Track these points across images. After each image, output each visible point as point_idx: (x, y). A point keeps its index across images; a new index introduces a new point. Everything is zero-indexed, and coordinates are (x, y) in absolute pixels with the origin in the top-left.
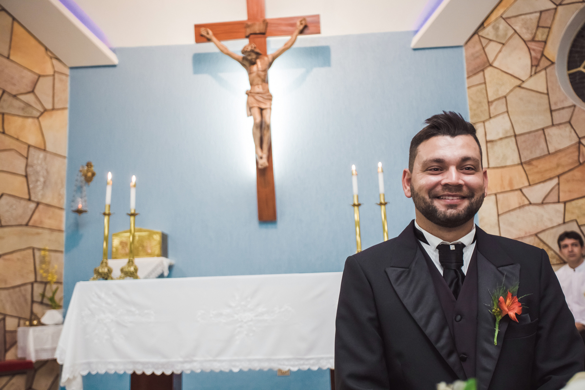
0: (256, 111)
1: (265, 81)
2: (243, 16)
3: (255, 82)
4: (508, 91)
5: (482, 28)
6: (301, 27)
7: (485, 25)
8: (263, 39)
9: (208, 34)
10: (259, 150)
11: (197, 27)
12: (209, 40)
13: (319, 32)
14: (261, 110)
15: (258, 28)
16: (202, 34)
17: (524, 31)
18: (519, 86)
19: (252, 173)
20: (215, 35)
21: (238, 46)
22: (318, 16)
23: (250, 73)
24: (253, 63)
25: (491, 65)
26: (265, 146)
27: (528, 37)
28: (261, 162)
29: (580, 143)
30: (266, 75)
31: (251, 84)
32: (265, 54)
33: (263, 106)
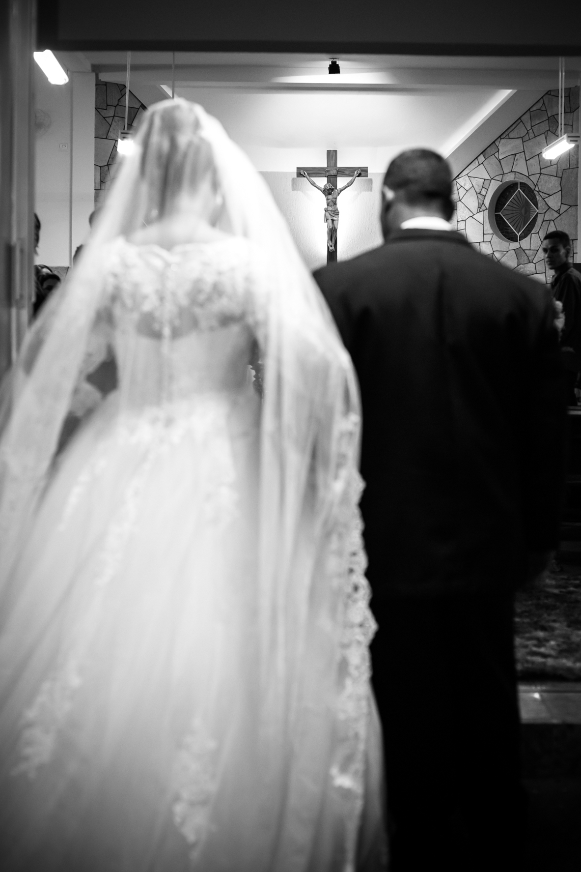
0: (330, 221)
1: (335, 203)
2: (324, 164)
3: (330, 205)
4: (467, 217)
5: (458, 178)
6: (357, 175)
7: (460, 176)
8: (335, 179)
9: (305, 174)
10: (330, 242)
11: (298, 168)
12: (304, 177)
13: (367, 177)
14: (333, 220)
15: (333, 172)
16: (301, 173)
17: (477, 187)
18: (472, 216)
19: (324, 253)
20: (308, 174)
21: (322, 182)
22: (367, 167)
23: (327, 199)
24: (330, 194)
25: (460, 200)
26: (333, 240)
27: (478, 191)
28: (331, 248)
29: (493, 253)
30: (336, 201)
31: (328, 205)
32: (336, 188)
33: (335, 218)
